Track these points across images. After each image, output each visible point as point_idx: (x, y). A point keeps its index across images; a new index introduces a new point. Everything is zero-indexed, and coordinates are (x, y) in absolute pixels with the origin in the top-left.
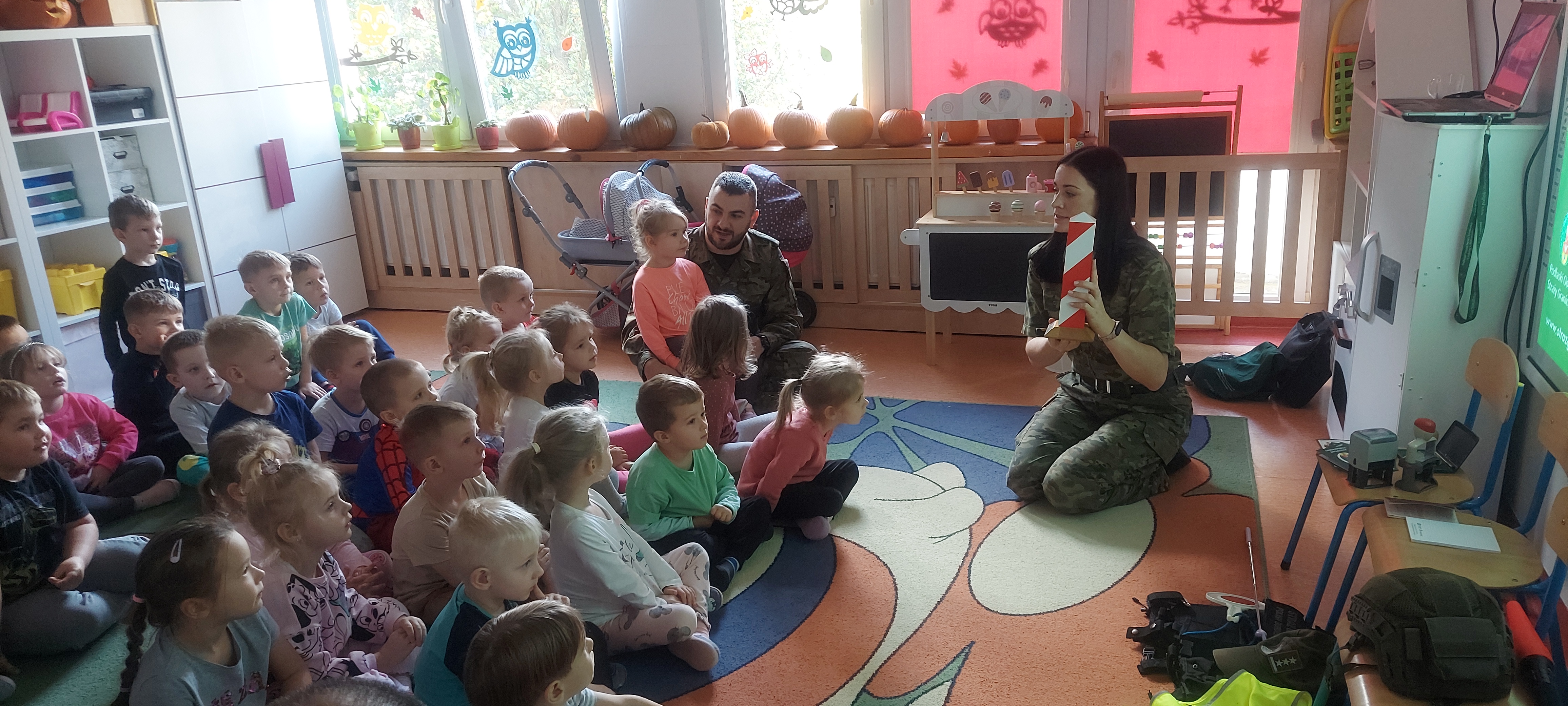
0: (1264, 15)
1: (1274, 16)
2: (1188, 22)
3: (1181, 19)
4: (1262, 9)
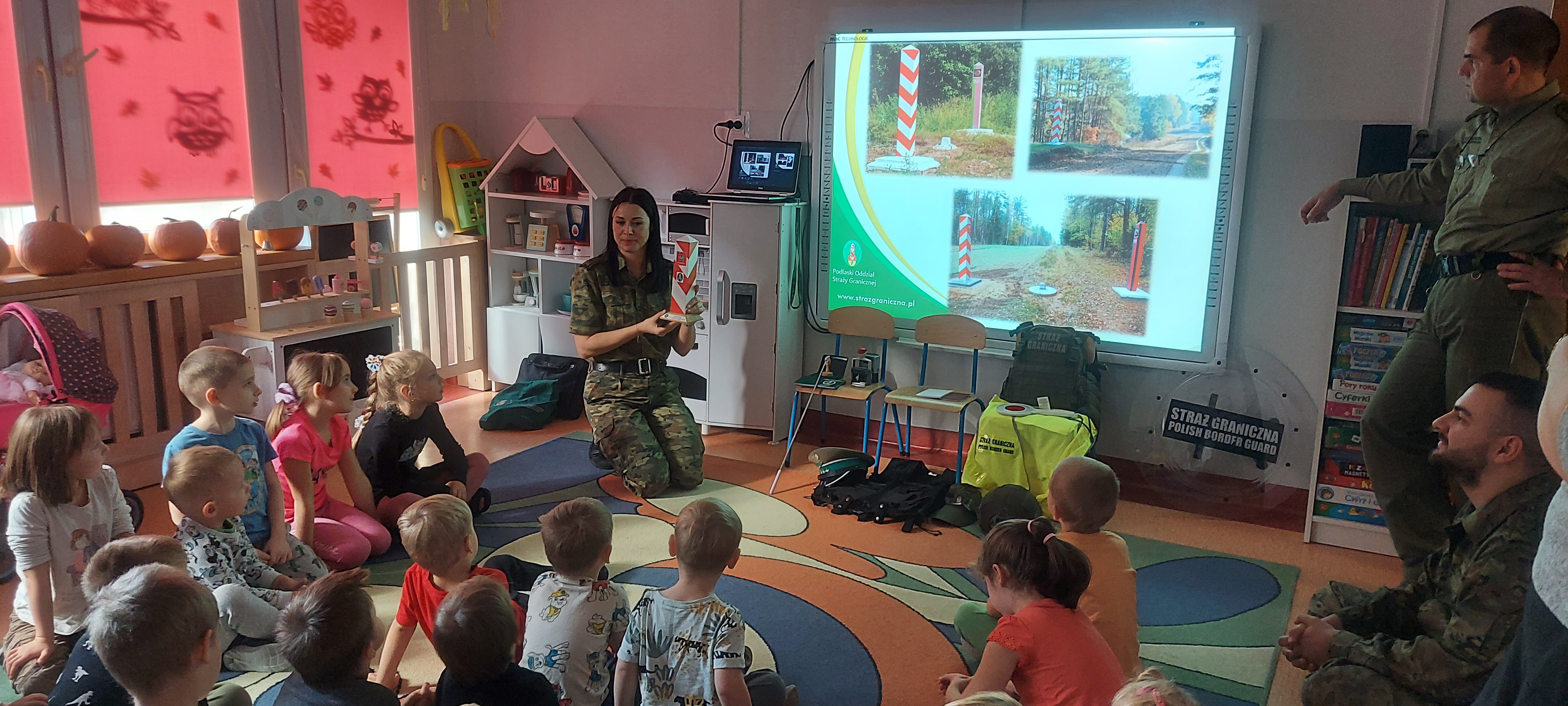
0: (392, 137)
1: (399, 138)
2: (345, 139)
3: (339, 137)
4: (393, 132)
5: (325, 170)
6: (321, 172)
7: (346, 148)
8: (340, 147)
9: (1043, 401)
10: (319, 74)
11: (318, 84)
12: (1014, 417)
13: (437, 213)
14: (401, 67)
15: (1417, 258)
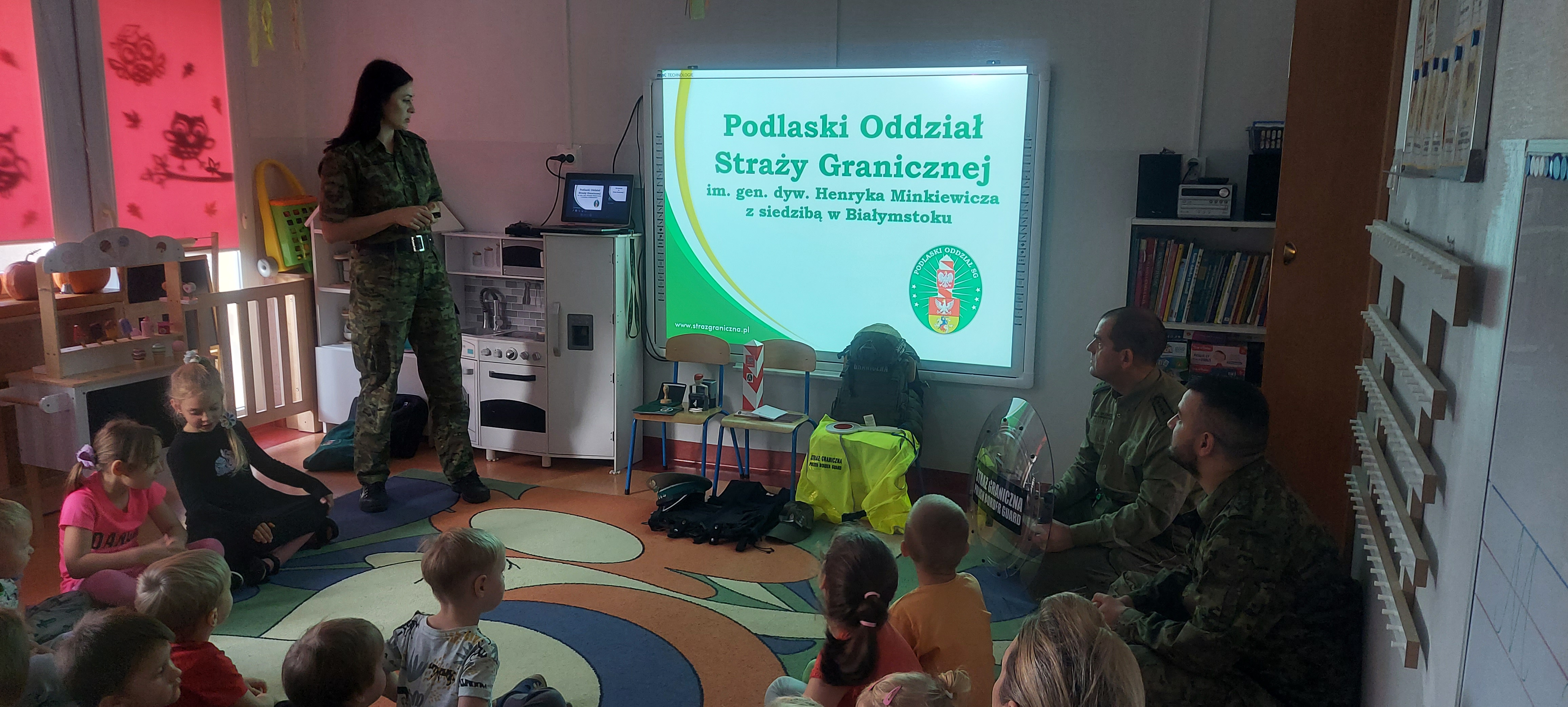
1: (216, 176)
2: (156, 178)
3: (149, 175)
4: (209, 170)
5: (134, 210)
6: (130, 211)
7: (158, 187)
8: (151, 187)
9: (869, 418)
10: (126, 112)
11: (125, 122)
12: (842, 434)
13: (260, 252)
14: (217, 103)
15: (1192, 275)
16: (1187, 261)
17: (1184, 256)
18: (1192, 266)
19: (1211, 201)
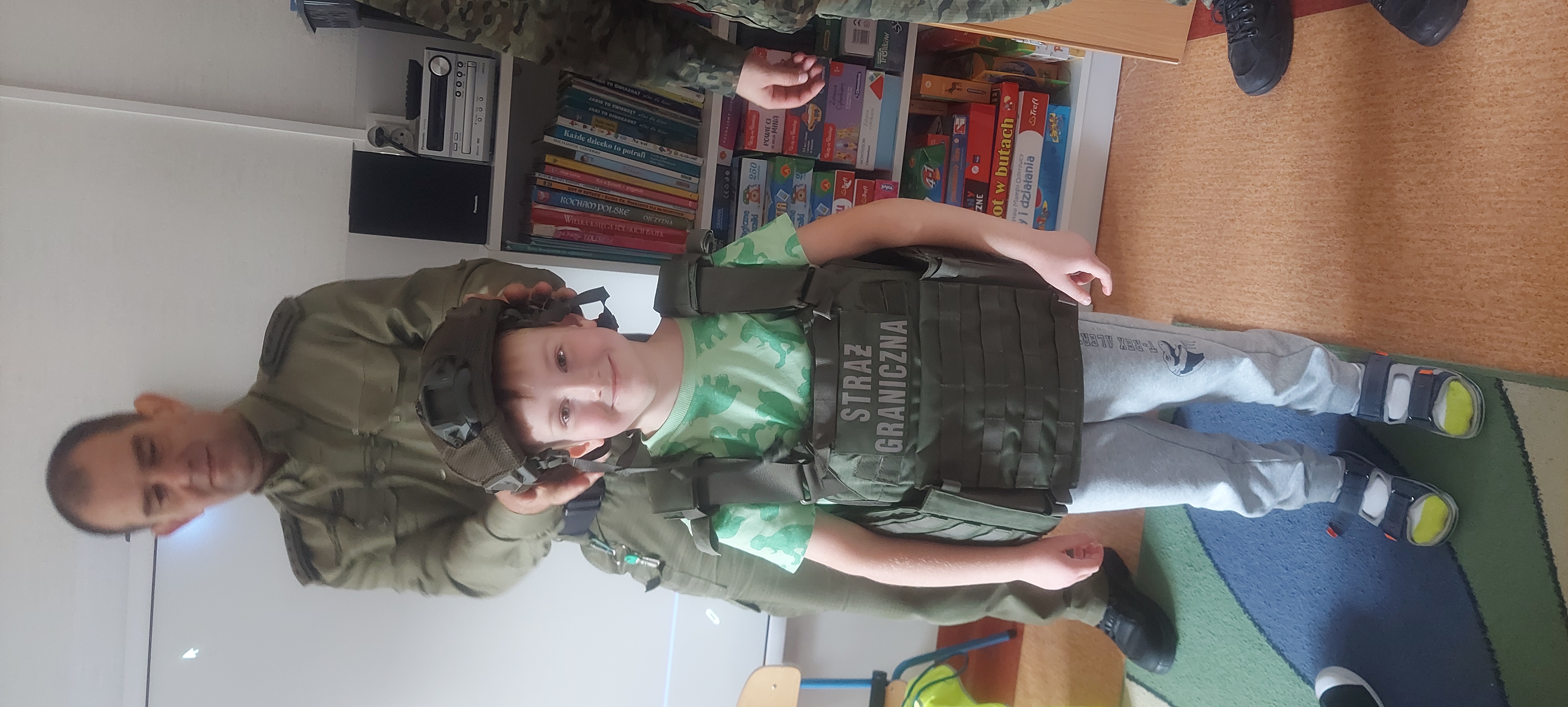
15: (609, 142)
16: (578, 148)
17: (569, 154)
18: (590, 140)
19: (457, 94)
